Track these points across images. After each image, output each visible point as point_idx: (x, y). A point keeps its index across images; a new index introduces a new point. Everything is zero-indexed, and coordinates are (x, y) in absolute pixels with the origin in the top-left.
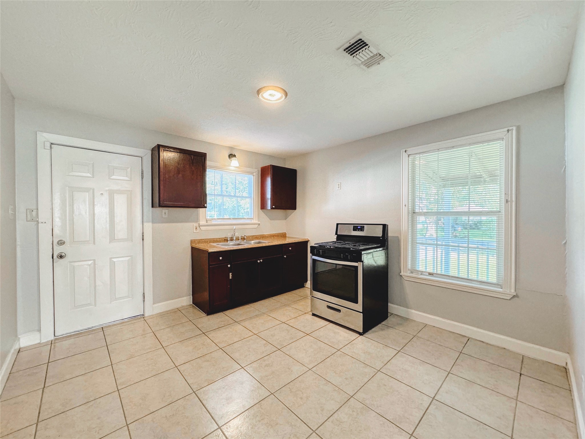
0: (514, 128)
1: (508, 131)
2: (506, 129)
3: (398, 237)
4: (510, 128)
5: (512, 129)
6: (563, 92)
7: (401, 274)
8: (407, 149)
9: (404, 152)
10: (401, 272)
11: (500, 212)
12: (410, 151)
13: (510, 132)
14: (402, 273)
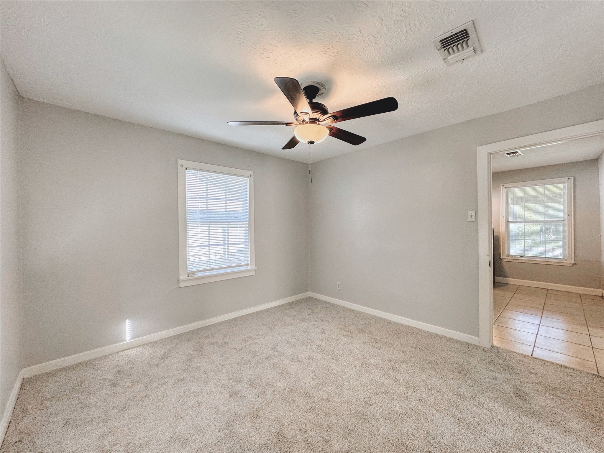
0: (572, 177)
1: (569, 179)
2: (568, 178)
3: (498, 236)
4: (570, 177)
5: (571, 178)
6: (597, 162)
7: (500, 258)
8: (504, 184)
9: (502, 186)
10: (500, 257)
11: (564, 221)
12: (506, 185)
13: (570, 179)
14: (502, 257)
